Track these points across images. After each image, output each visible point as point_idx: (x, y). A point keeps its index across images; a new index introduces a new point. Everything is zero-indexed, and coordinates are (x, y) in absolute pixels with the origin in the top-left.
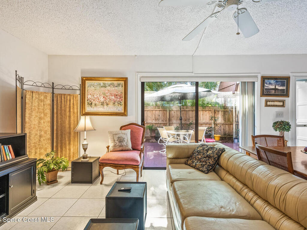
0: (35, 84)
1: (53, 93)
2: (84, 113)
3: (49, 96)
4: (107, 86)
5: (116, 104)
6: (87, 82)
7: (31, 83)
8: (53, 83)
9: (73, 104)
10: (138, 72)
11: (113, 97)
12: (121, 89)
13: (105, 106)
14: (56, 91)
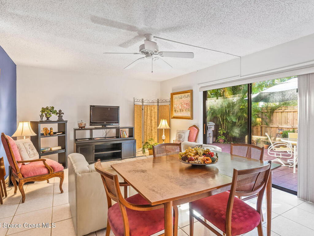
0: (148, 102)
1: (158, 105)
2: (172, 117)
3: (156, 107)
4: (183, 97)
5: (187, 110)
6: (174, 96)
7: (147, 101)
8: (158, 99)
9: (167, 111)
10: (199, 84)
11: (185, 106)
12: (189, 99)
13: (182, 112)
14: (160, 104)
